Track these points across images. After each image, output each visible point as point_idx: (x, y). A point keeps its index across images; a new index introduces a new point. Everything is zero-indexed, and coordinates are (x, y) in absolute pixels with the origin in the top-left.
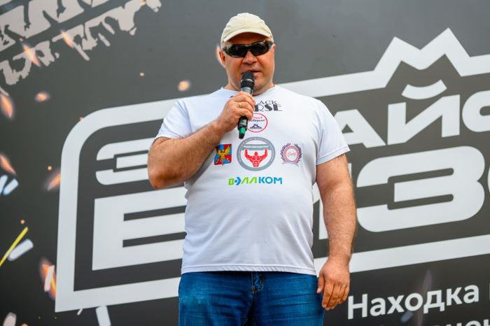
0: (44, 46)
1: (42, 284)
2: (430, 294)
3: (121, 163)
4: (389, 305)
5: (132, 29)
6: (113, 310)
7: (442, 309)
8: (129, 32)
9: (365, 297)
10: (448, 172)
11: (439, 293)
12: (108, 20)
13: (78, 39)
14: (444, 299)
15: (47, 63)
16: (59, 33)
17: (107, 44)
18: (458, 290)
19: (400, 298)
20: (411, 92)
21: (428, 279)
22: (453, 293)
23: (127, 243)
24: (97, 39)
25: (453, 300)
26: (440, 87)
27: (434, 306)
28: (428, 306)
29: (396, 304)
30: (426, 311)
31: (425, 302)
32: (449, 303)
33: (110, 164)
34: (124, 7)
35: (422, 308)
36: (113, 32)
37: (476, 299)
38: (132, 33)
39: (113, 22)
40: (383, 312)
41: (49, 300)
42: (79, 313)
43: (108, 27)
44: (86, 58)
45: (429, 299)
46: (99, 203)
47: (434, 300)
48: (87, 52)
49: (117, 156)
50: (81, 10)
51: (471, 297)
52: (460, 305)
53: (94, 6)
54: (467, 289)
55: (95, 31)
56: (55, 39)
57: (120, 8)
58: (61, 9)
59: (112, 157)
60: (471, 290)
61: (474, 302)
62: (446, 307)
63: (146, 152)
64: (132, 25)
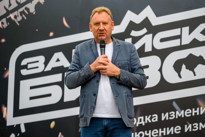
0: (4, 20)
1: (2, 114)
2: (139, 118)
3: (30, 66)
5: (34, 12)
6: (26, 125)
7: (144, 124)
8: (33, 13)
10: (147, 67)
11: (142, 118)
13: (15, 17)
14: (144, 120)
15: (5, 27)
16: (9, 15)
17: (25, 18)
18: (150, 116)
20: (134, 33)
21: (138, 112)
22: (148, 118)
23: (31, 98)
24: (22, 17)
25: (148, 121)
26: (145, 31)
27: (141, 123)
28: (138, 123)
30: (137, 125)
31: (137, 121)
32: (146, 122)
34: (31, 3)
35: (136, 124)
36: (27, 13)
37: (157, 120)
38: (34, 13)
41: (4, 121)
42: (15, 126)
43: (26, 11)
44: (18, 24)
45: (139, 120)
47: (141, 121)
48: (18, 22)
49: (28, 63)
51: (155, 119)
52: (150, 123)
53: (21, 3)
54: (153, 116)
56: (8, 17)
57: (30, 3)
58: (10, 5)
59: (26, 64)
60: (155, 117)
61: (156, 122)
62: (145, 123)
63: (38, 62)
64: (34, 10)
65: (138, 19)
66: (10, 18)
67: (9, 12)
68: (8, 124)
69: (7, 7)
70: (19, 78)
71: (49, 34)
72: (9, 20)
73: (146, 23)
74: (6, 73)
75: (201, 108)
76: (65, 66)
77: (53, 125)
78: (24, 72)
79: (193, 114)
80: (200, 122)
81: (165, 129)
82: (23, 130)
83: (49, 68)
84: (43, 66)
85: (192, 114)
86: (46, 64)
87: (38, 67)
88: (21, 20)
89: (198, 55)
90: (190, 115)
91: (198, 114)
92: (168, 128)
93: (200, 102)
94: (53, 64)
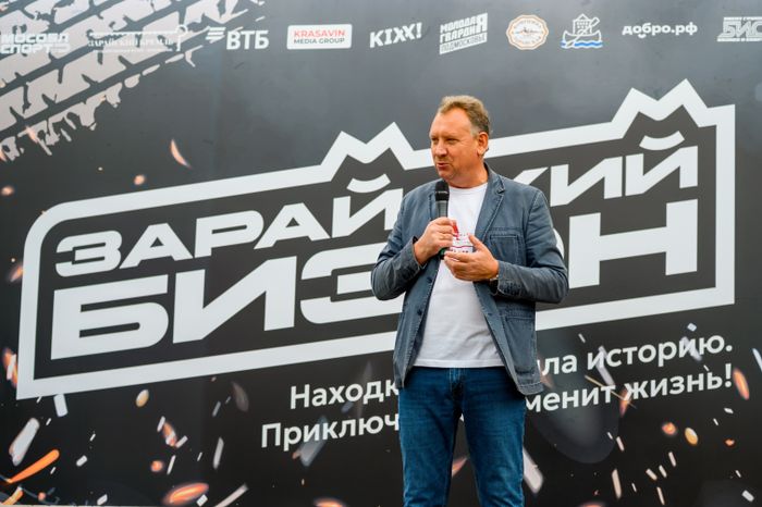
0: (10, 142)
1: (5, 372)
2: (370, 385)
3: (79, 255)
4: (330, 396)
5: (92, 124)
6: (69, 398)
7: (381, 400)
8: (89, 128)
9: (307, 387)
11: (378, 384)
12: (71, 116)
13: (41, 135)
14: (383, 390)
15: (12, 159)
16: (24, 129)
17: (69, 139)
19: (341, 388)
20: (356, 186)
21: (369, 370)
23: (84, 333)
24: (59, 135)
25: (391, 391)
26: (384, 180)
27: (373, 396)
28: (368, 396)
29: (337, 395)
30: (365, 402)
31: (365, 392)
32: (388, 394)
33: (69, 257)
34: (85, 103)
35: (362, 398)
36: (74, 127)
38: (93, 128)
39: (75, 118)
40: (324, 402)
41: (11, 388)
42: (38, 401)
43: (70, 123)
44: (49, 153)
45: (369, 390)
46: (58, 294)
47: (374, 390)
49: (76, 249)
50: (45, 106)
53: (57, 101)
55: (58, 127)
56: (20, 135)
57: (82, 104)
58: (27, 105)
59: (70, 249)
62: (385, 398)
63: (103, 245)
64: (92, 120)
65: (367, 153)
66: (27, 136)
67: (22, 123)
68: (19, 396)
69: (19, 111)
70: (50, 283)
71: (134, 178)
72: (24, 142)
73: (387, 163)
74: (15, 271)
76: (176, 258)
77: (142, 398)
78: (65, 269)
82: (62, 409)
83: (132, 261)
84: (118, 256)
86: (125, 250)
87: (102, 259)
88: (56, 143)
94: (142, 251)
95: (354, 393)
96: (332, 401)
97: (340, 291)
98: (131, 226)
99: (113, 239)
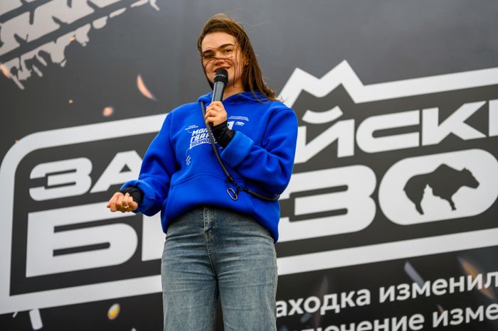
2: (326, 298)
3: (52, 180)
4: (289, 308)
5: (63, 61)
6: (45, 313)
7: (338, 311)
8: (59, 64)
10: (343, 188)
11: (334, 297)
12: (42, 54)
13: (14, 71)
14: (339, 302)
17: (40, 74)
18: (352, 294)
19: (300, 301)
20: (311, 117)
21: (325, 284)
22: (347, 296)
23: (57, 253)
24: (31, 71)
25: (347, 303)
26: (336, 112)
27: (330, 308)
28: (325, 308)
29: (296, 306)
30: (323, 313)
31: (322, 304)
32: (344, 305)
33: (42, 182)
34: (55, 42)
35: (319, 309)
36: (45, 63)
37: (368, 302)
38: (63, 65)
39: (46, 55)
40: (284, 313)
42: (14, 316)
43: (41, 60)
44: (22, 87)
45: (326, 302)
46: (32, 217)
47: (330, 302)
48: (22, 82)
49: (48, 175)
50: (17, 45)
51: (363, 300)
52: (353, 307)
53: (29, 40)
54: (359, 293)
55: (29, 64)
57: (52, 43)
58: (1, 44)
59: (43, 175)
60: (363, 294)
61: (366, 306)
62: (341, 309)
63: (74, 171)
64: (62, 57)
65: (320, 87)
71: (102, 110)
73: (339, 97)
75: (470, 278)
77: (114, 311)
78: (37, 194)
79: (452, 291)
80: (468, 306)
81: (387, 321)
82: (37, 323)
83: (102, 185)
85: (448, 289)
86: (95, 176)
87: (73, 184)
88: (28, 79)
89: (459, 168)
90: (444, 292)
91: (462, 289)
92: (394, 320)
93: (466, 266)
94: (112, 176)
95: (312, 305)
96: (292, 313)
97: (298, 212)
98: (100, 154)
99: (83, 166)
